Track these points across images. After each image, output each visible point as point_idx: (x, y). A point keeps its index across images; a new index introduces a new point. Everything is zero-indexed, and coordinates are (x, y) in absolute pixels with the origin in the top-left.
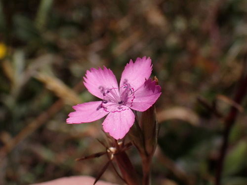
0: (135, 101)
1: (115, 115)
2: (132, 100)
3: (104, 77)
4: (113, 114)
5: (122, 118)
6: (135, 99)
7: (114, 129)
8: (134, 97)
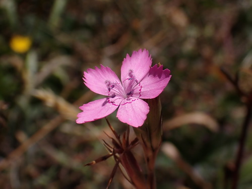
0: (143, 90)
1: (126, 106)
2: (140, 90)
3: (103, 76)
4: (123, 106)
5: (134, 108)
6: (142, 89)
7: (130, 119)
8: (141, 87)
